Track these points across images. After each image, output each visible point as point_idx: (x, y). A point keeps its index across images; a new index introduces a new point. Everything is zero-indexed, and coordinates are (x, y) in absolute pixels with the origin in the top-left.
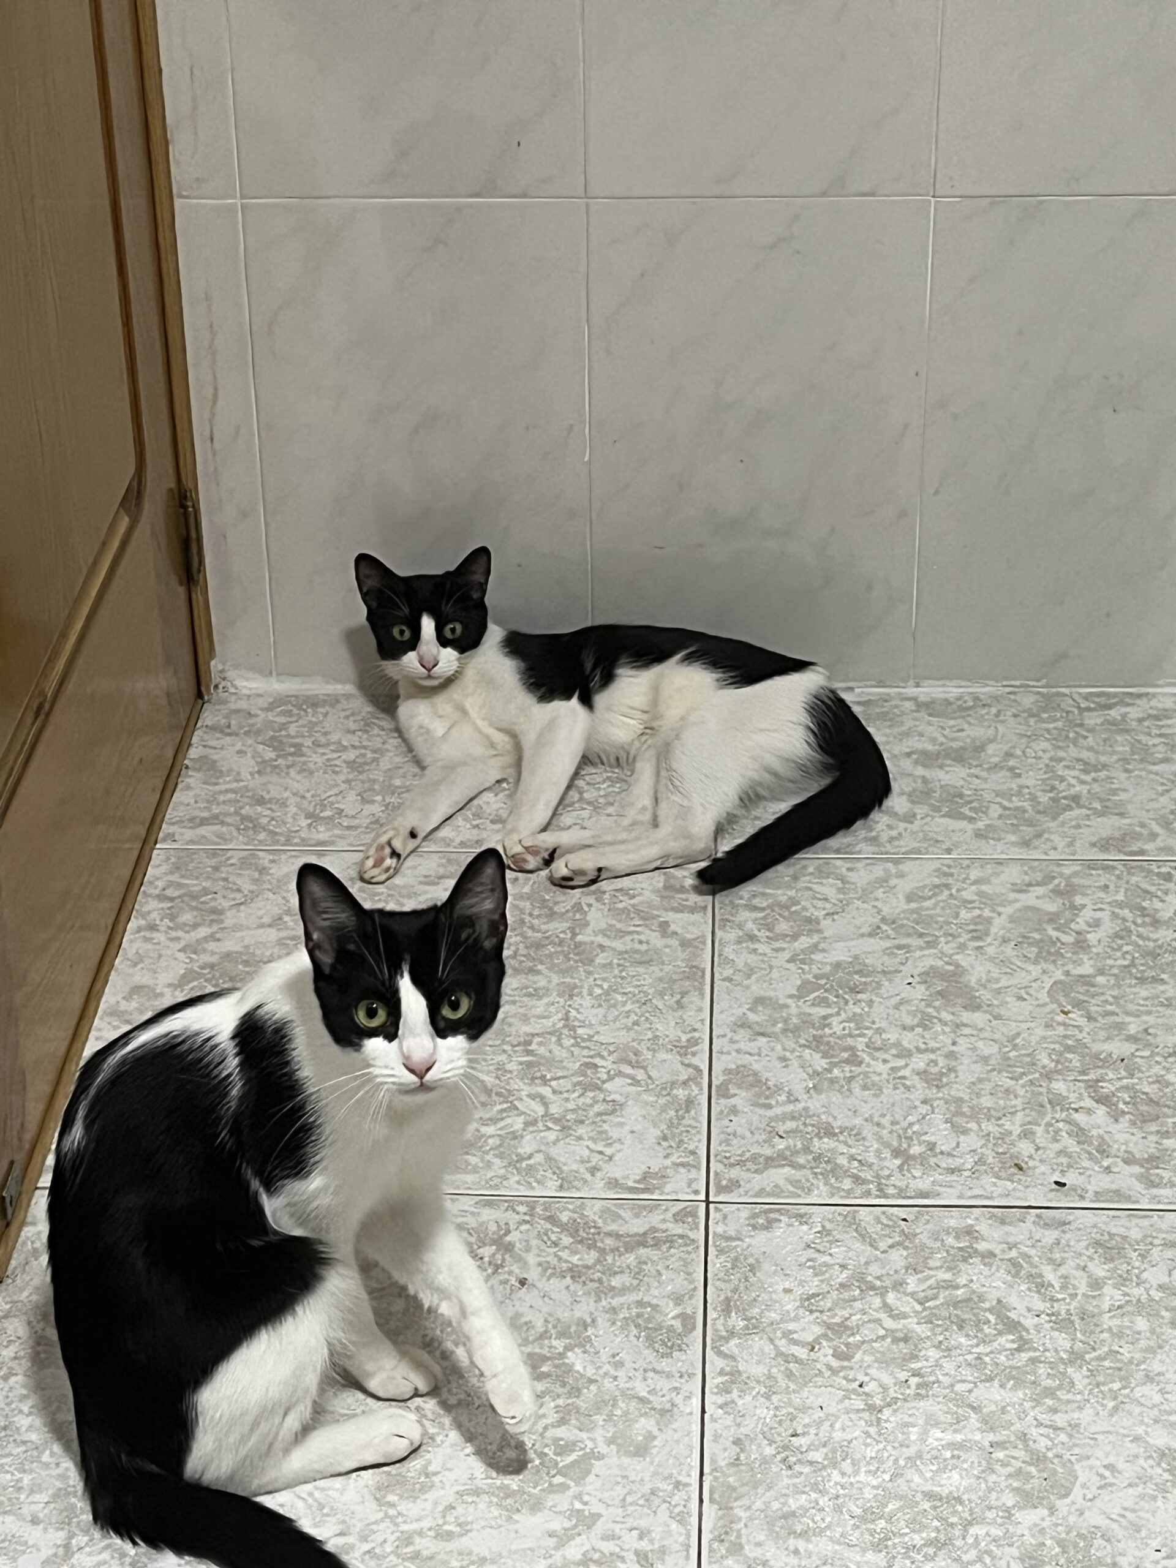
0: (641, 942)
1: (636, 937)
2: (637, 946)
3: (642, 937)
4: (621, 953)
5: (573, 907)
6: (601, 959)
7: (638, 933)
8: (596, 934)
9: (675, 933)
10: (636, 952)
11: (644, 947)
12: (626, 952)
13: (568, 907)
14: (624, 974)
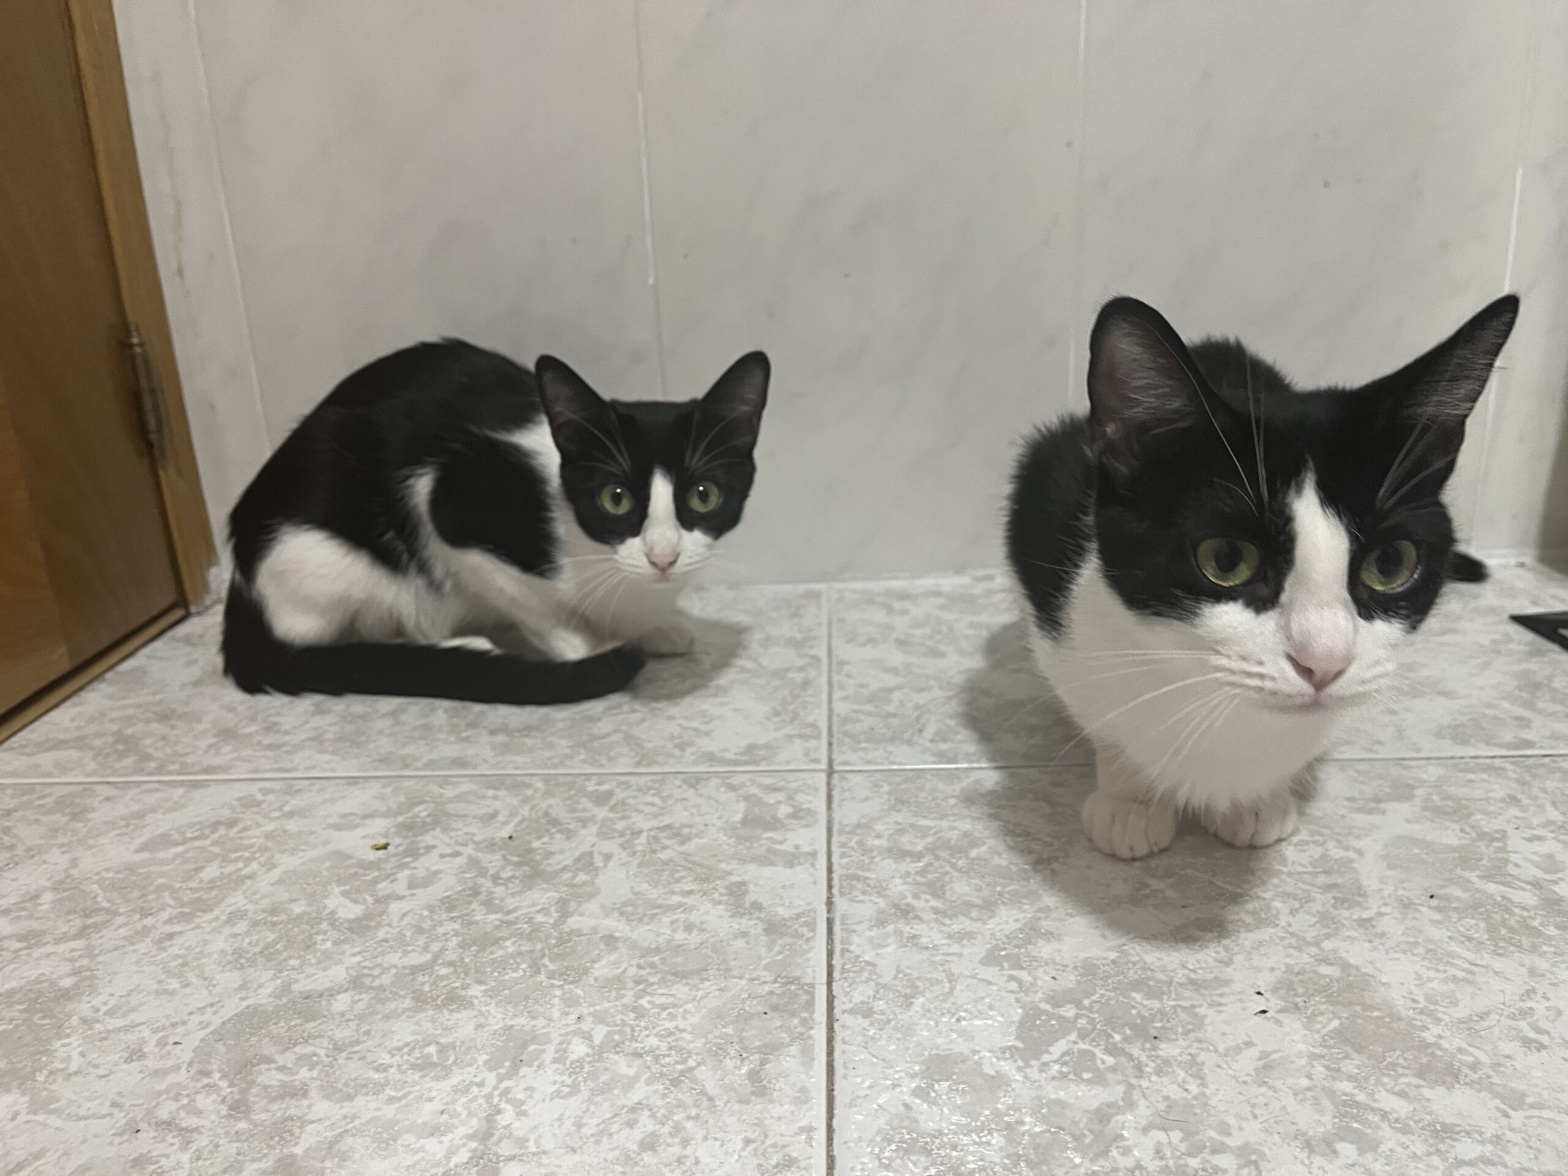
0: (689, 928)
1: (680, 915)
2: (680, 936)
3: (693, 918)
4: (647, 952)
5: (578, 860)
6: (602, 969)
7: (687, 909)
8: (606, 912)
9: (757, 906)
10: (678, 949)
11: (695, 938)
12: (657, 950)
13: (569, 862)
14: (644, 1002)
